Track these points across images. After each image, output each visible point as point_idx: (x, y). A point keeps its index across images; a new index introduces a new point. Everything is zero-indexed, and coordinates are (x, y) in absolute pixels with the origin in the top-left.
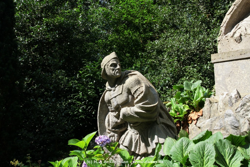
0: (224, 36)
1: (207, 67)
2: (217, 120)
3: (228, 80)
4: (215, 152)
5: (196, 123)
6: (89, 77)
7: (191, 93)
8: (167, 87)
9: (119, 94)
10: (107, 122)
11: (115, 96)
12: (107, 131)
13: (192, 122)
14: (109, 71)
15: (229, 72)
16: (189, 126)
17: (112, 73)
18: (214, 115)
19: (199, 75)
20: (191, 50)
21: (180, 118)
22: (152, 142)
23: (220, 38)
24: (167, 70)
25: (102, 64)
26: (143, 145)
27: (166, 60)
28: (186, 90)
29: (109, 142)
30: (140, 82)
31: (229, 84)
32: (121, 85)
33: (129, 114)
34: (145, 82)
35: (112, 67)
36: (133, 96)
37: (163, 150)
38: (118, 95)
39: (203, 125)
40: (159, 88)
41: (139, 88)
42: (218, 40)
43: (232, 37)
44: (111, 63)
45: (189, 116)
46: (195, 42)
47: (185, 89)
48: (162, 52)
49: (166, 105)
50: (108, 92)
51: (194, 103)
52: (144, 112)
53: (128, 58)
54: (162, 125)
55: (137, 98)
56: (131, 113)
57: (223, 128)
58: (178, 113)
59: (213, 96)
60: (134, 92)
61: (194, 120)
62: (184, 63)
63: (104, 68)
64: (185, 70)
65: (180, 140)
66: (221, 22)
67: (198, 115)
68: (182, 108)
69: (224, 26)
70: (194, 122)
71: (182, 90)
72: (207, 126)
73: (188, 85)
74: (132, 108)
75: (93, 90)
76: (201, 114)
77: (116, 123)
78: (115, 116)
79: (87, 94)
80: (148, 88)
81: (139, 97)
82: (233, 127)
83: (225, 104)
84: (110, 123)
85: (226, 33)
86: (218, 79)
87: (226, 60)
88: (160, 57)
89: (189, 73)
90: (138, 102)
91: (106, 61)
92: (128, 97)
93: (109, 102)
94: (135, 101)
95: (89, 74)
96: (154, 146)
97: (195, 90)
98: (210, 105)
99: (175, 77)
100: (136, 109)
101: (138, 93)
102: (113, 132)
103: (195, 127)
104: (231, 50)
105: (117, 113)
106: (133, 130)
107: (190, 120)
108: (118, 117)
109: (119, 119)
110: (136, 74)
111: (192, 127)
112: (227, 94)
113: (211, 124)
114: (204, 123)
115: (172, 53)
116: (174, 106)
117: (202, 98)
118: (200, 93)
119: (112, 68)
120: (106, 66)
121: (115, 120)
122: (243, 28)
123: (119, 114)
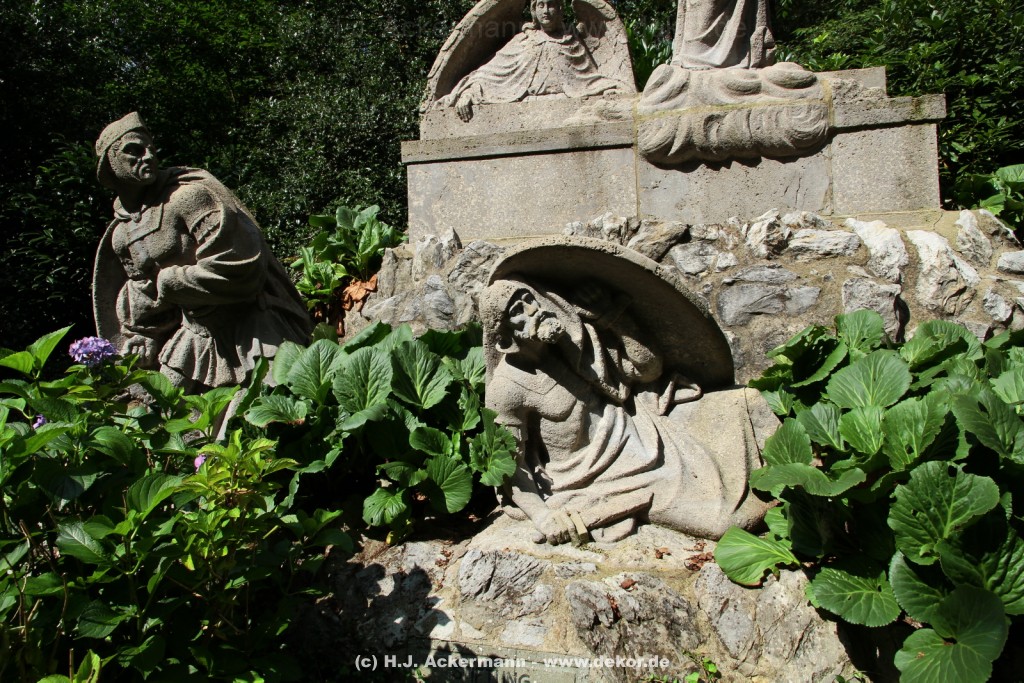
0: (436, 103)
1: (395, 174)
2: (407, 299)
3: (436, 206)
4: (391, 370)
5: (362, 307)
6: (73, 185)
7: (352, 237)
8: (298, 222)
9: (152, 229)
10: (121, 307)
11: (141, 234)
12: (123, 329)
13: (352, 305)
14: (121, 166)
15: (440, 189)
16: (344, 316)
17: (129, 171)
18: (403, 289)
19: (377, 193)
20: (360, 131)
21: (324, 296)
22: (245, 355)
23: (426, 106)
24: (297, 176)
25: (98, 143)
26: (221, 362)
27: (295, 151)
28: (339, 229)
29: (110, 354)
30: (211, 200)
31: (439, 216)
32: (158, 205)
33: (180, 284)
34: (225, 202)
35: (128, 153)
36: (192, 237)
37: (272, 374)
38: (148, 234)
39: (377, 312)
40: (277, 222)
41: (208, 215)
42: (422, 110)
43: (453, 105)
44: (125, 142)
45: (346, 293)
46: (369, 111)
47: (338, 225)
48: (287, 129)
49: (293, 265)
50: (121, 225)
51: (358, 259)
52: (221, 278)
53: (195, 141)
54: (273, 313)
55: (203, 241)
56: (188, 281)
57: (420, 318)
58: (319, 285)
59: (403, 244)
60: (193, 225)
61: (357, 301)
62: (341, 164)
63: (106, 157)
64: (343, 179)
65: (313, 347)
66: (429, 67)
67: (367, 290)
68: (329, 271)
69: (435, 77)
70: (357, 306)
71: (330, 227)
72: (386, 313)
73: (348, 218)
74: (190, 269)
75: (87, 222)
76: (374, 285)
77: (148, 308)
78: (144, 291)
79: (70, 235)
80: (232, 217)
81: (209, 240)
82: (440, 315)
83: (426, 262)
84: (131, 309)
85: (438, 95)
86: (415, 203)
87: (435, 158)
88: (281, 144)
89: (354, 187)
90: (205, 254)
91: (111, 137)
92: (178, 238)
93: (125, 251)
94: (199, 251)
95: (72, 178)
96: (252, 365)
97: (363, 227)
98: (395, 265)
99: (317, 195)
100: (199, 270)
101: (205, 228)
102: (141, 332)
103: (359, 318)
104: (448, 136)
105: (150, 281)
106: (194, 328)
107: (347, 302)
108: (151, 292)
109: (155, 300)
110: (202, 178)
111: (351, 317)
112: (432, 239)
113: (395, 310)
114: (379, 308)
115: (313, 135)
116: (311, 267)
117: (377, 247)
118: (372, 235)
119: (129, 156)
120: (111, 151)
121: (145, 300)
122: (476, 88)
123: (153, 286)
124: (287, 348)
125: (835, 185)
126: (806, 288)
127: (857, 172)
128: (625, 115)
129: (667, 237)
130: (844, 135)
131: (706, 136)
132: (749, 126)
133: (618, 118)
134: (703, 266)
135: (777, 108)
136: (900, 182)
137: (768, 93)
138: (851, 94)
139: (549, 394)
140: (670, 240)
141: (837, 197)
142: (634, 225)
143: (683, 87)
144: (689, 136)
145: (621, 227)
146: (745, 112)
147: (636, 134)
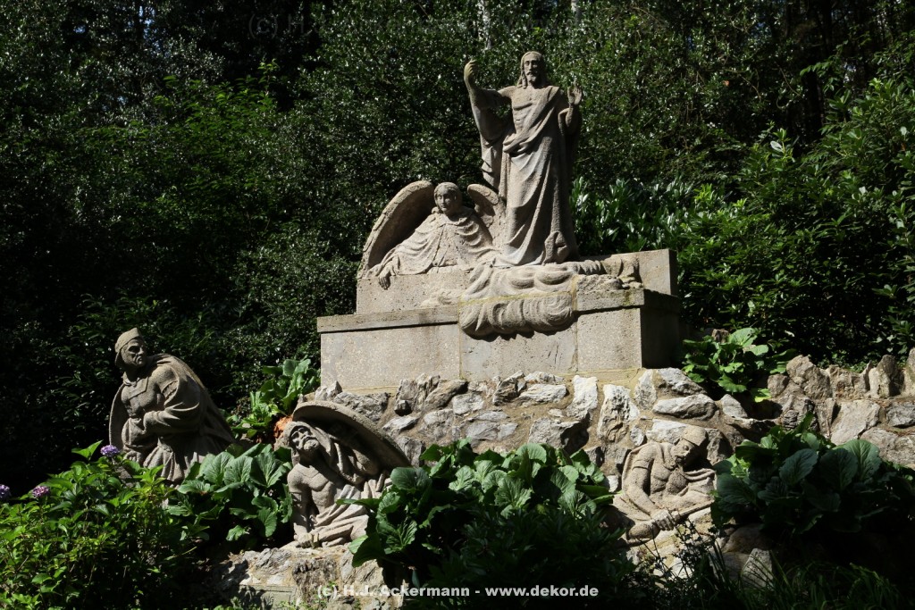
0: (368, 271)
3: (338, 363)
9: (142, 391)
10: (124, 434)
11: (136, 394)
12: (125, 447)
14: (127, 357)
15: (341, 351)
17: (131, 360)
22: (189, 462)
23: (362, 274)
25: (116, 345)
26: (177, 466)
30: (173, 375)
32: (146, 378)
33: (155, 421)
34: (181, 374)
35: (131, 351)
36: (162, 395)
38: (140, 394)
41: (171, 384)
42: (358, 278)
43: (377, 275)
44: (130, 346)
45: (276, 425)
47: (284, 373)
50: (126, 387)
52: (176, 418)
55: (168, 398)
56: (159, 420)
58: (260, 419)
60: (163, 389)
63: (120, 353)
69: (368, 251)
74: (161, 413)
77: (139, 435)
78: (137, 425)
80: (184, 385)
81: (171, 397)
84: (130, 435)
90: (169, 405)
91: (123, 342)
92: (155, 396)
93: (128, 402)
94: (166, 403)
100: (165, 414)
101: (169, 391)
102: (135, 449)
105: (140, 419)
106: (164, 447)
108: (140, 425)
109: (143, 430)
110: (170, 362)
112: (324, 389)
116: (255, 407)
118: (296, 384)
119: (131, 353)
120: (123, 350)
121: (137, 430)
122: (395, 261)
123: (142, 421)
124: (210, 456)
125: (579, 351)
126: (510, 424)
127: (593, 342)
128: (453, 301)
129: (450, 390)
130: (585, 316)
131: (495, 318)
132: (522, 311)
133: (449, 303)
134: (468, 409)
135: (539, 299)
136: (618, 349)
137: (538, 287)
138: (589, 288)
139: (314, 477)
140: (451, 392)
141: (580, 358)
142: (435, 382)
143: (486, 283)
144: (485, 318)
145: (426, 383)
146: (520, 301)
147: (458, 315)
